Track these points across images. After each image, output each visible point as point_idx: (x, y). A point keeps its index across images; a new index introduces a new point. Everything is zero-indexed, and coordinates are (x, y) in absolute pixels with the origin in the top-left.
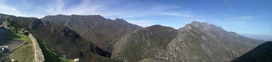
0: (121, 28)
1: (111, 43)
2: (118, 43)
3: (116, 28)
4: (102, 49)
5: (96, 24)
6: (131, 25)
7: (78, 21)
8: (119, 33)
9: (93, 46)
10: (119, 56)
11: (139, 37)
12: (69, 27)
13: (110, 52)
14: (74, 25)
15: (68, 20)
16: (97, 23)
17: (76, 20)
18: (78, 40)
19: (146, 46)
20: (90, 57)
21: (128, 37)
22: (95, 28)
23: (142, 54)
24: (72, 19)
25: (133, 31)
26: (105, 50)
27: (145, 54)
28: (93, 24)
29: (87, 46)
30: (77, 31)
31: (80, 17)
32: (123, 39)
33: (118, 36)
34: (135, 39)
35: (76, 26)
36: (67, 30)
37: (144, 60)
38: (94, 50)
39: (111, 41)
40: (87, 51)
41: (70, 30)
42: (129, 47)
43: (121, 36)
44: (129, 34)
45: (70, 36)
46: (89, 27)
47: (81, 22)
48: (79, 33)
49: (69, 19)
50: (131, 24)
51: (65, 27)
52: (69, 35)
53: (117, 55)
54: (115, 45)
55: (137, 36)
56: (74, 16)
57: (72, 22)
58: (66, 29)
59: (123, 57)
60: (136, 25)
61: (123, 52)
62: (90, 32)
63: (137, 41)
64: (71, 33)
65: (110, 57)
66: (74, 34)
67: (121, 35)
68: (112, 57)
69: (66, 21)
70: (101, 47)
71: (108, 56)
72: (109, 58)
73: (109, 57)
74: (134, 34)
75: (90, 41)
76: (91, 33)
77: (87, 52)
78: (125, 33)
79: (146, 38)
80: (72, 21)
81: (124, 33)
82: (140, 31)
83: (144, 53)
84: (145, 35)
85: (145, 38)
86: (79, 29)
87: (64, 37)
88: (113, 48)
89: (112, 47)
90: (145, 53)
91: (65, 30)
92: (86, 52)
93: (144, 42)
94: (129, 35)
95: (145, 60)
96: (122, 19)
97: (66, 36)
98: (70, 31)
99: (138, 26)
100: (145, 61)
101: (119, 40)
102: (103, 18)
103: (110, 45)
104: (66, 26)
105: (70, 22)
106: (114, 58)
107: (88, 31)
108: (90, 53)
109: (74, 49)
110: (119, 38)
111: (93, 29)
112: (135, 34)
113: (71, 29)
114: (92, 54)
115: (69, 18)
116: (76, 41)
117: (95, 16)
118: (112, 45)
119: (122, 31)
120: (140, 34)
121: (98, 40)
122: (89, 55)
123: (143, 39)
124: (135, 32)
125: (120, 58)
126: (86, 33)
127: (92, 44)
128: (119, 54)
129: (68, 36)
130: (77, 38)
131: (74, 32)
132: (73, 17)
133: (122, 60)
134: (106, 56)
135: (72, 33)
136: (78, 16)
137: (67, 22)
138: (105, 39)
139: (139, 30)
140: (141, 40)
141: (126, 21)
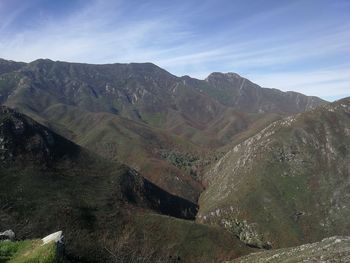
0: (230, 109)
1: (194, 168)
2: (218, 164)
3: (210, 109)
4: (165, 188)
5: (139, 96)
6: (272, 95)
7: (63, 85)
8: (223, 128)
9: (133, 180)
10: (223, 216)
11: (309, 141)
12: (29, 114)
13: (192, 200)
14: (48, 103)
15: (22, 81)
16: (145, 91)
17: (57, 81)
18: (68, 162)
19: (339, 183)
20: (121, 222)
21: (256, 142)
22: (138, 114)
23: (324, 214)
24: (37, 77)
25: (279, 119)
26: (174, 194)
27: (338, 217)
28: (129, 99)
29: (109, 182)
30: (64, 126)
31: (71, 71)
32: (236, 149)
33: (219, 138)
34: (290, 150)
35: (56, 105)
36: (19, 125)
37: (331, 242)
38: (138, 194)
39: (195, 159)
40: (111, 199)
41: (31, 123)
42: (262, 181)
43: (229, 138)
44: (263, 131)
45: (35, 150)
46: (115, 111)
47: (80, 90)
48: (74, 136)
49: (25, 77)
50: (273, 89)
51: (11, 111)
52: (29, 146)
53: (218, 212)
54: (208, 175)
55: (300, 139)
56: (43, 65)
57: (38, 90)
58: (15, 120)
59: (241, 218)
60: (293, 92)
61: (237, 199)
62: (118, 130)
63: (298, 160)
64: (37, 139)
65: (192, 218)
66: (52, 142)
67: (229, 135)
68: (201, 217)
69: (14, 86)
70: (159, 181)
71: (185, 213)
72: (192, 222)
73: (190, 219)
74: (282, 131)
75: (122, 162)
76: (122, 134)
77: (109, 205)
78: (246, 127)
79: (339, 149)
80: (37, 85)
81: (241, 127)
82: (309, 116)
83: (331, 212)
84: (334, 134)
85: (334, 144)
86: (73, 118)
87: (6, 155)
88: (205, 182)
89: (200, 182)
90: (335, 210)
91: (9, 125)
92: (104, 204)
93: (330, 165)
94: (262, 136)
95: (339, 241)
96: (232, 74)
97: (19, 150)
98: (31, 129)
99: (302, 97)
100: (334, 246)
101: (224, 153)
102: (163, 74)
103: (192, 173)
104: (13, 107)
105: (32, 89)
106: (209, 219)
107: (112, 124)
108: (121, 206)
109: (54, 199)
110: (223, 145)
111: (129, 117)
112: (290, 129)
113: (35, 119)
114: (129, 212)
115: (27, 73)
116: (59, 168)
117: (135, 66)
118: (198, 173)
119: (232, 119)
120: (311, 129)
121: (149, 157)
122: (118, 214)
123: (327, 150)
124: (289, 120)
125: (228, 223)
126: (103, 133)
127: (127, 175)
128: (224, 206)
129: (24, 151)
130: (65, 156)
131: (50, 131)
132: (41, 71)
133: (237, 229)
134: (179, 215)
135: (43, 136)
136: (63, 67)
137: (16, 92)
138: (173, 151)
139: (309, 113)
140: (317, 153)
141: (248, 81)
